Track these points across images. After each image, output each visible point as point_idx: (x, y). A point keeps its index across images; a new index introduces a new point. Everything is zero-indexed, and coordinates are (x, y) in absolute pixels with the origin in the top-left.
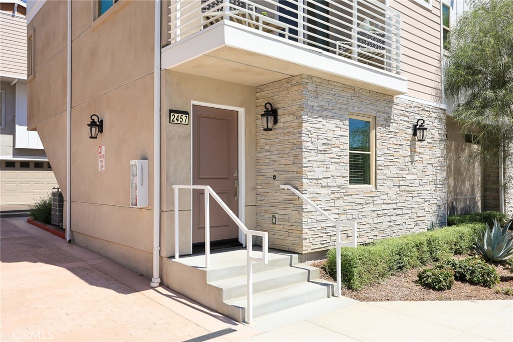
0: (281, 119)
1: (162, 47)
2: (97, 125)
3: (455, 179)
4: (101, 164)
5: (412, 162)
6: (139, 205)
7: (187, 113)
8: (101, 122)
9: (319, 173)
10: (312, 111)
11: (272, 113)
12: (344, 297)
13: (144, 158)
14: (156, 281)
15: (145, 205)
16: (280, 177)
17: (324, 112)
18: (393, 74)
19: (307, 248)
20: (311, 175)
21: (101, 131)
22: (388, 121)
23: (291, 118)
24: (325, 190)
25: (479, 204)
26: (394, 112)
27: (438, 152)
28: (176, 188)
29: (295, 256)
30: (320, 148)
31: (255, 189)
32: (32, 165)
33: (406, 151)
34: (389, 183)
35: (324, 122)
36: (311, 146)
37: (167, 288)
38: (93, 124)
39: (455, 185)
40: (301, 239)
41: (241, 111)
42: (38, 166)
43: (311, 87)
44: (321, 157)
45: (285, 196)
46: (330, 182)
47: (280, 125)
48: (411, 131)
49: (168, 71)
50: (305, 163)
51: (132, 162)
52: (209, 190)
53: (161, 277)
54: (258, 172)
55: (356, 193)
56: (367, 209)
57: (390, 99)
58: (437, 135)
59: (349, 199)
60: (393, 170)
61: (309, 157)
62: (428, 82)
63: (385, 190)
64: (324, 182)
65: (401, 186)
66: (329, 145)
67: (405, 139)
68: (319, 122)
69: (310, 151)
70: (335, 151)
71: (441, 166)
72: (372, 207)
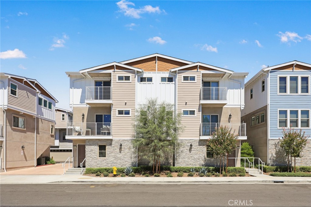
5: (120, 152)
7: (76, 146)
9: (89, 155)
17: (90, 145)
18: (111, 136)
19: (86, 167)
20: (87, 156)
22: (111, 144)
26: (113, 142)
27: (133, 150)
30: (90, 151)
33: (118, 150)
35: (91, 146)
36: (87, 151)
43: (87, 141)
44: (90, 153)
48: (119, 146)
55: (100, 159)
56: (103, 162)
57: (111, 140)
58: (132, 146)
59: (98, 160)
60: (113, 154)
61: (87, 153)
62: (129, 134)
63: (110, 158)
64: (91, 157)
65: (116, 158)
66: (92, 150)
67: (117, 148)
68: (90, 147)
69: (87, 152)
70: (94, 151)
71: (134, 153)
72: (105, 162)
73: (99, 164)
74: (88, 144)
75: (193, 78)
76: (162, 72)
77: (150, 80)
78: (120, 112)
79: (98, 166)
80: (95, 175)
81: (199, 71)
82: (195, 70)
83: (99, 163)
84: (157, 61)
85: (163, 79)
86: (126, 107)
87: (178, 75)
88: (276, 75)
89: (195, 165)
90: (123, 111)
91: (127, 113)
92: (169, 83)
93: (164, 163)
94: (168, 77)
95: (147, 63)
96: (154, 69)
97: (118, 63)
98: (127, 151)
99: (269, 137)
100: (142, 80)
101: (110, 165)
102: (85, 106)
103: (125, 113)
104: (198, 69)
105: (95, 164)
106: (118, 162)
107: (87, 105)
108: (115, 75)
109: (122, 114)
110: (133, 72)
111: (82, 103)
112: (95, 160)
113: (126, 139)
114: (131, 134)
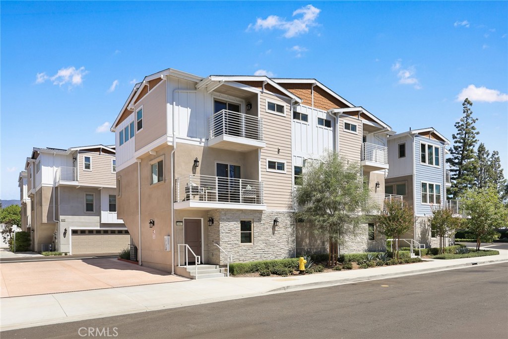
0: (214, 222)
1: (174, 202)
2: (152, 223)
3: (310, 239)
4: (154, 237)
5: (273, 234)
6: (167, 250)
7: (182, 222)
8: (154, 222)
9: (226, 239)
10: (224, 220)
11: (212, 220)
12: (231, 277)
13: (169, 236)
14: (173, 273)
15: (169, 250)
16: (214, 241)
17: (228, 220)
18: (262, 204)
19: (222, 263)
20: (223, 241)
21: (154, 225)
22: (260, 220)
23: (217, 222)
24: (229, 245)
25: (328, 250)
26: (263, 216)
27: (290, 230)
28: (179, 245)
29: (218, 266)
30: (227, 232)
31: (208, 245)
32: (116, 232)
33: (270, 230)
34: (261, 242)
35: (229, 223)
36: (223, 231)
37: (176, 275)
38: (151, 223)
39: (309, 242)
40: (220, 261)
41: (202, 219)
42: (120, 232)
43: (223, 213)
44: (228, 235)
45: (216, 247)
46: (231, 242)
47: (214, 224)
48: (273, 222)
49: (176, 210)
50: (221, 237)
51: (165, 237)
52: (187, 246)
53: (174, 271)
54: (208, 239)
55: (244, 246)
56: (249, 251)
57: (261, 212)
58: (289, 223)
59: (240, 248)
60: (263, 237)
61: (222, 235)
62: (284, 202)
63: (259, 244)
64: (229, 243)
65: (267, 243)
66: (231, 230)
67: (269, 226)
68: (227, 223)
69: (223, 233)
70: (234, 232)
71: (292, 235)
72: (251, 251)
73: (242, 255)
74: (225, 218)
75: (354, 128)
76: (320, 110)
77: (305, 118)
78: (272, 165)
79: (242, 258)
80: (258, 274)
81: (360, 119)
82: (356, 117)
83: (243, 253)
84: (313, 91)
85: (321, 121)
86: (279, 156)
87: (339, 119)
88: (419, 140)
89: (359, 251)
90: (275, 162)
91: (281, 167)
92: (326, 128)
93: (319, 250)
94: (325, 118)
95: (302, 90)
96: (309, 102)
97: (269, 79)
98: (282, 231)
99: (416, 214)
100: (296, 115)
101: (258, 256)
102: (198, 144)
103: (278, 166)
104: (360, 117)
105: (236, 257)
106: (270, 250)
107: (200, 143)
108: (265, 98)
109: (274, 168)
110: (288, 100)
111: (192, 137)
112: (236, 249)
113: (282, 211)
114: (287, 203)
